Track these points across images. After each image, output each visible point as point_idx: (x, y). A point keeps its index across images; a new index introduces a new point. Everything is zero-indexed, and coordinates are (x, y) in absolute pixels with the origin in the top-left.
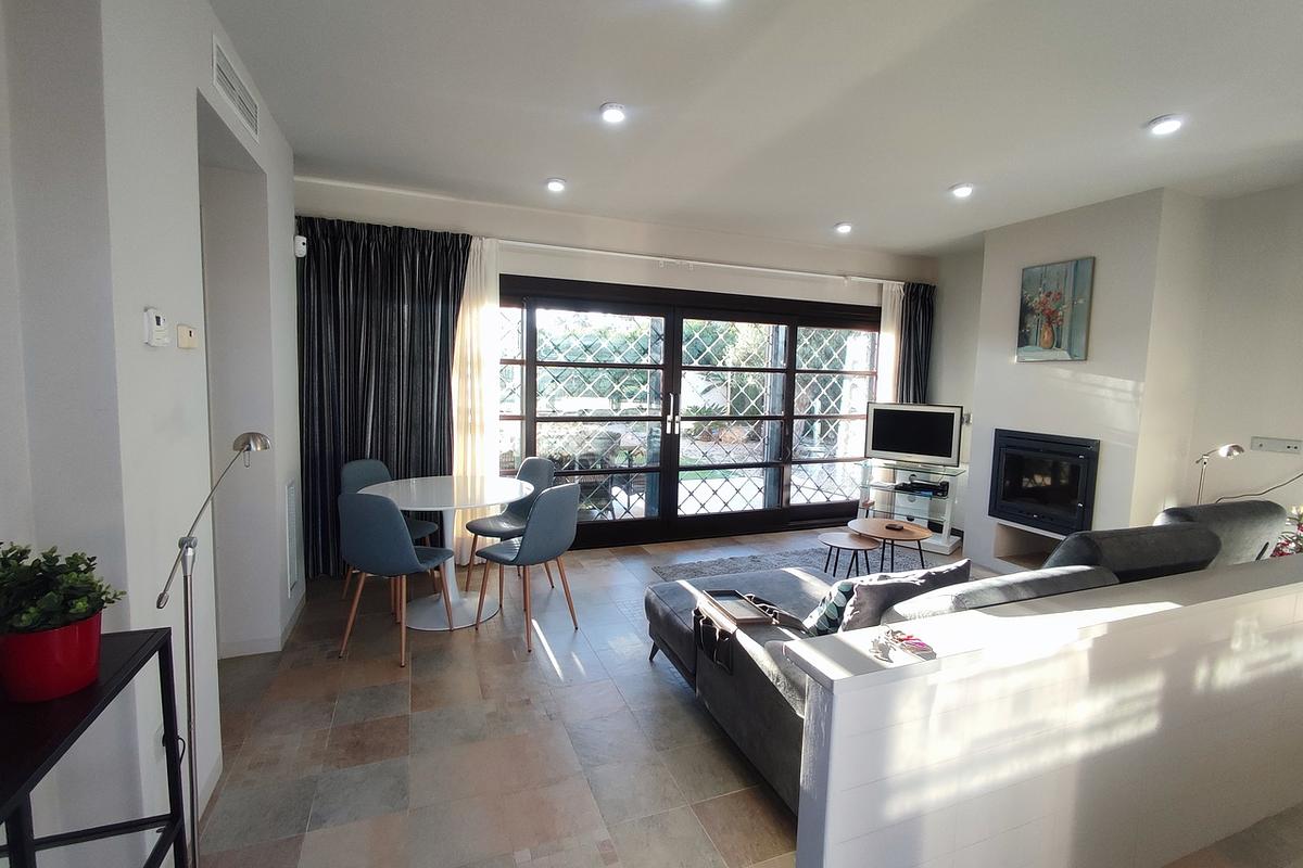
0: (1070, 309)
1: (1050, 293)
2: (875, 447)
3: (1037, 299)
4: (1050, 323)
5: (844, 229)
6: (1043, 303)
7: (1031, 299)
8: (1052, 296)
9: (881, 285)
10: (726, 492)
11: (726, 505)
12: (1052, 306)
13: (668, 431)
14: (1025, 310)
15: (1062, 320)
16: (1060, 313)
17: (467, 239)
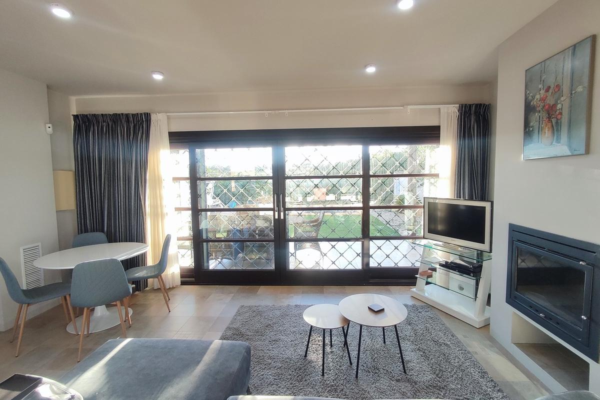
0: (568, 100)
1: (549, 87)
2: (430, 231)
3: (538, 97)
4: (549, 118)
5: (371, 70)
6: (543, 100)
7: (533, 97)
8: (551, 91)
9: (440, 109)
10: (333, 255)
11: (334, 263)
12: (551, 101)
13: (276, 217)
14: (529, 109)
15: (561, 114)
16: (559, 106)
17: (148, 116)
